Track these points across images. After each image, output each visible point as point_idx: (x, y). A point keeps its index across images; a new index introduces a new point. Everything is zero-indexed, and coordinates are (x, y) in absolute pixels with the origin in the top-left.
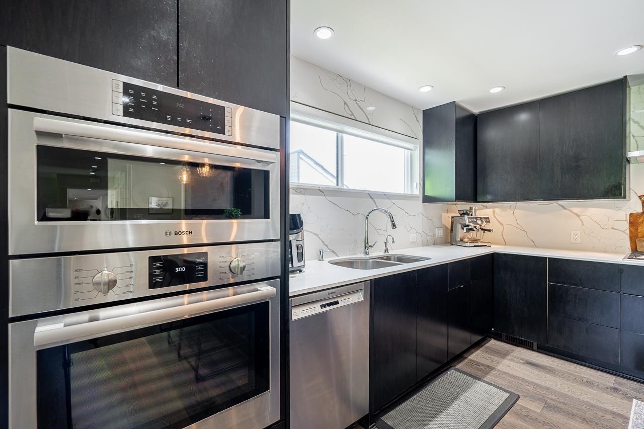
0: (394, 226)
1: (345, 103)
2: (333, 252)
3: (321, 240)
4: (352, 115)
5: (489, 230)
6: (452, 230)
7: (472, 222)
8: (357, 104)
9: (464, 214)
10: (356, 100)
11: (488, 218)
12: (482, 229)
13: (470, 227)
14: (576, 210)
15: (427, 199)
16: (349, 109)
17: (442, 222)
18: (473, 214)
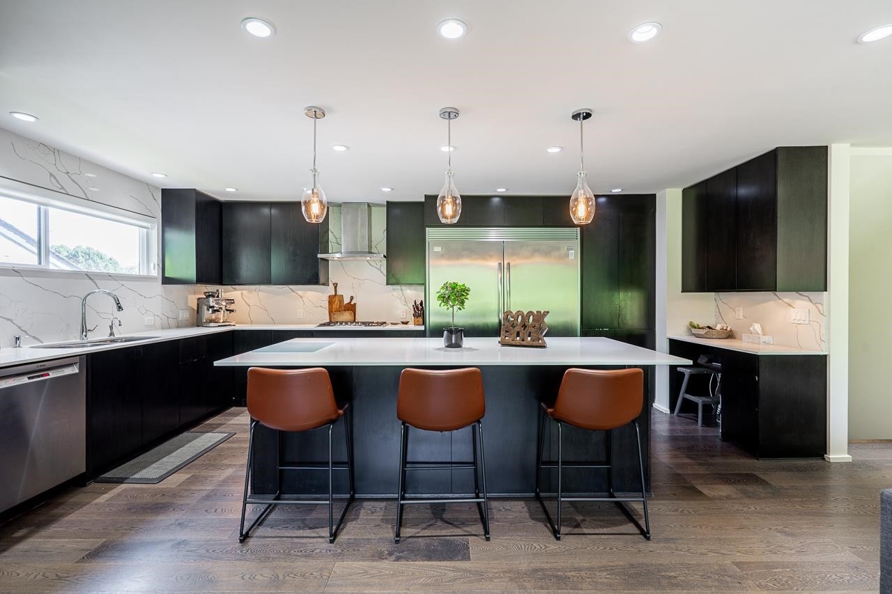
0: (120, 308)
1: (51, 175)
2: (34, 338)
3: (17, 326)
4: (63, 188)
5: (233, 311)
6: (198, 312)
7: (217, 303)
8: (70, 177)
9: (209, 296)
10: (68, 173)
11: (233, 300)
12: (227, 310)
13: (215, 308)
14: (300, 293)
15: (167, 281)
16: (58, 182)
17: (187, 303)
18: (220, 296)
